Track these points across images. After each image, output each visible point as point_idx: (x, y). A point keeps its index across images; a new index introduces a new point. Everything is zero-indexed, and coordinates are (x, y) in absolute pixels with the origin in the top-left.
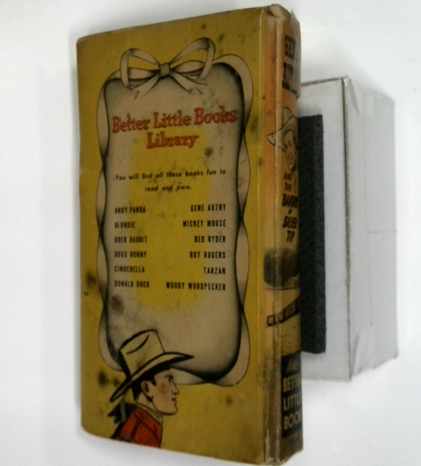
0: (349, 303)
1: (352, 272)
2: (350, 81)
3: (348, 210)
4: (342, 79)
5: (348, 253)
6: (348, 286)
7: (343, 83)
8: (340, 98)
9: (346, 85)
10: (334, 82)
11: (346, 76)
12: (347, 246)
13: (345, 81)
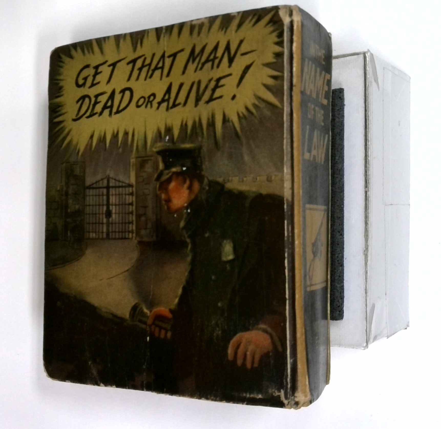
0: (366, 272)
1: (370, 242)
2: (372, 55)
3: (368, 182)
4: (364, 54)
5: (366, 223)
6: (366, 256)
7: (365, 58)
8: (361, 72)
9: (368, 59)
10: (356, 56)
11: (369, 51)
12: (366, 217)
13: (368, 55)
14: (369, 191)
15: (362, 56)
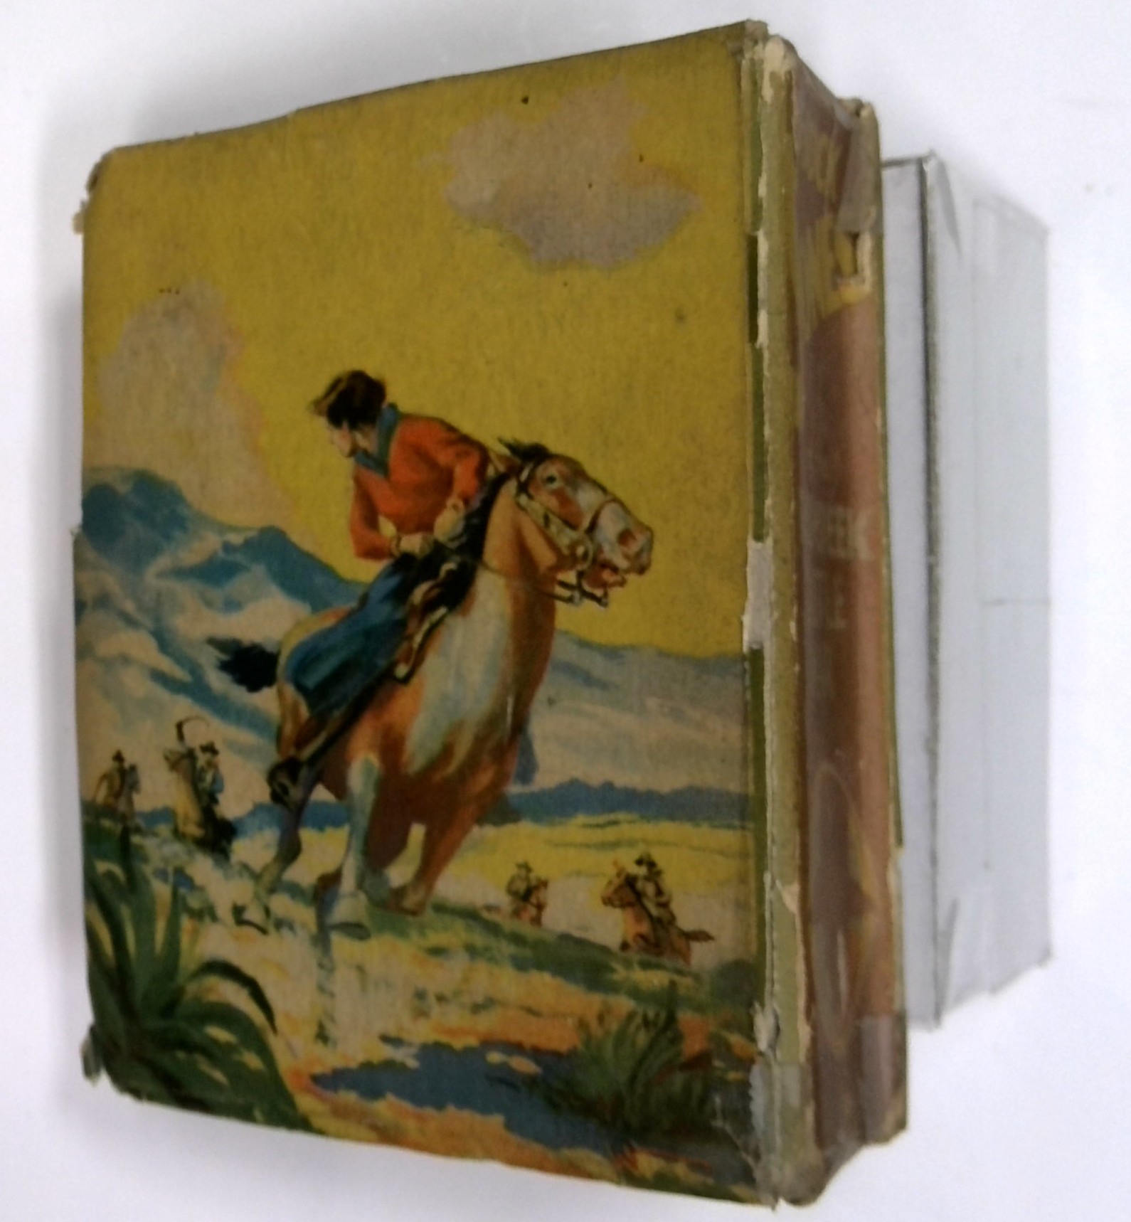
0: (933, 805)
1: (944, 716)
2: (942, 168)
3: (934, 538)
5: (933, 661)
6: (933, 754)
7: (922, 175)
8: (912, 215)
9: (931, 180)
10: (894, 171)
11: (932, 154)
12: (933, 643)
13: (929, 168)
14: (937, 564)
15: (912, 169)
